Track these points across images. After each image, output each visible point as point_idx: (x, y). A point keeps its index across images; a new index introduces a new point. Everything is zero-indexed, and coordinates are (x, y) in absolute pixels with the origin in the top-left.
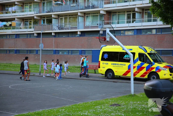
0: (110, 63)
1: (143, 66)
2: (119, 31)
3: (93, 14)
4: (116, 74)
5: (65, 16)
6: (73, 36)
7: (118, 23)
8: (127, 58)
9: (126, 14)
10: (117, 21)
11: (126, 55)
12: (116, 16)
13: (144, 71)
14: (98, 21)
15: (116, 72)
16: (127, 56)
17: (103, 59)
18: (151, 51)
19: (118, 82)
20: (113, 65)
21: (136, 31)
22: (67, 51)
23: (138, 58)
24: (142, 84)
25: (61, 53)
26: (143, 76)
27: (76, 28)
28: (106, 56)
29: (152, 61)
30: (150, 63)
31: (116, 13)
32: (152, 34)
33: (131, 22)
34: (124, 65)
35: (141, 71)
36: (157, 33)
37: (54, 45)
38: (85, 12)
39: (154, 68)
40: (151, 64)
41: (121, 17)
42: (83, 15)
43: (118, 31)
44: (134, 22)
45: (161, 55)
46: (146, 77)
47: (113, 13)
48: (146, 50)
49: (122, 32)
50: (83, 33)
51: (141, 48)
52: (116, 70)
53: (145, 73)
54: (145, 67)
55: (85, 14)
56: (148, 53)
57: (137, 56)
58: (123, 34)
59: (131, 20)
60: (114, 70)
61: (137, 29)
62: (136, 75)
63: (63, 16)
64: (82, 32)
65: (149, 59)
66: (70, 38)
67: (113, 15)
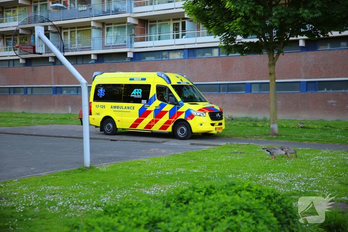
0: (108, 105)
1: (164, 109)
2: (159, 53)
3: (119, 23)
4: (119, 125)
5: (71, 28)
6: (84, 62)
7: (159, 40)
8: (136, 94)
9: (171, 23)
10: (157, 35)
11: (135, 90)
12: (155, 27)
13: (166, 118)
14: (125, 36)
15: (119, 122)
16: (137, 91)
17: (97, 98)
18: (181, 81)
19: (119, 140)
20: (115, 109)
21: (187, 51)
22: (76, 89)
23: (155, 95)
24: (160, 142)
25: (65, 92)
26: (164, 127)
27: (89, 49)
28: (102, 92)
29: (179, 99)
30: (176, 103)
31: (155, 21)
32: (213, 56)
33: (180, 36)
34: (132, 108)
35: (161, 118)
36: (220, 56)
37: (53, 78)
38: (103, 21)
39: (182, 113)
40: (177, 105)
41: (163, 29)
42: (101, 26)
43: (157, 53)
44: (184, 37)
45: (228, 91)
46: (170, 129)
47: (151, 22)
48: (169, 79)
49: (164, 54)
50: (101, 57)
51: (160, 75)
52: (119, 118)
53: (168, 122)
54: (167, 112)
55: (104, 25)
56: (172, 86)
57: (153, 92)
58: (167, 58)
59: (181, 33)
60: (115, 118)
61: (189, 49)
62: (153, 125)
63: (67, 29)
64: (99, 55)
65: (173, 96)
66: (79, 65)
67: (151, 26)
